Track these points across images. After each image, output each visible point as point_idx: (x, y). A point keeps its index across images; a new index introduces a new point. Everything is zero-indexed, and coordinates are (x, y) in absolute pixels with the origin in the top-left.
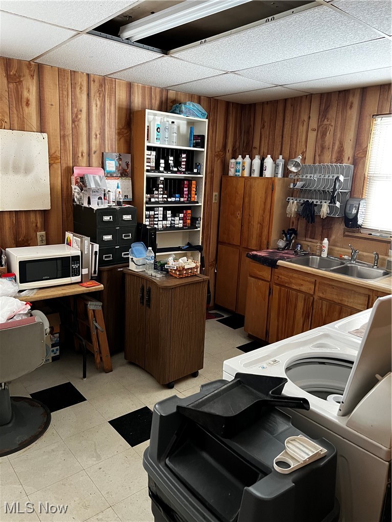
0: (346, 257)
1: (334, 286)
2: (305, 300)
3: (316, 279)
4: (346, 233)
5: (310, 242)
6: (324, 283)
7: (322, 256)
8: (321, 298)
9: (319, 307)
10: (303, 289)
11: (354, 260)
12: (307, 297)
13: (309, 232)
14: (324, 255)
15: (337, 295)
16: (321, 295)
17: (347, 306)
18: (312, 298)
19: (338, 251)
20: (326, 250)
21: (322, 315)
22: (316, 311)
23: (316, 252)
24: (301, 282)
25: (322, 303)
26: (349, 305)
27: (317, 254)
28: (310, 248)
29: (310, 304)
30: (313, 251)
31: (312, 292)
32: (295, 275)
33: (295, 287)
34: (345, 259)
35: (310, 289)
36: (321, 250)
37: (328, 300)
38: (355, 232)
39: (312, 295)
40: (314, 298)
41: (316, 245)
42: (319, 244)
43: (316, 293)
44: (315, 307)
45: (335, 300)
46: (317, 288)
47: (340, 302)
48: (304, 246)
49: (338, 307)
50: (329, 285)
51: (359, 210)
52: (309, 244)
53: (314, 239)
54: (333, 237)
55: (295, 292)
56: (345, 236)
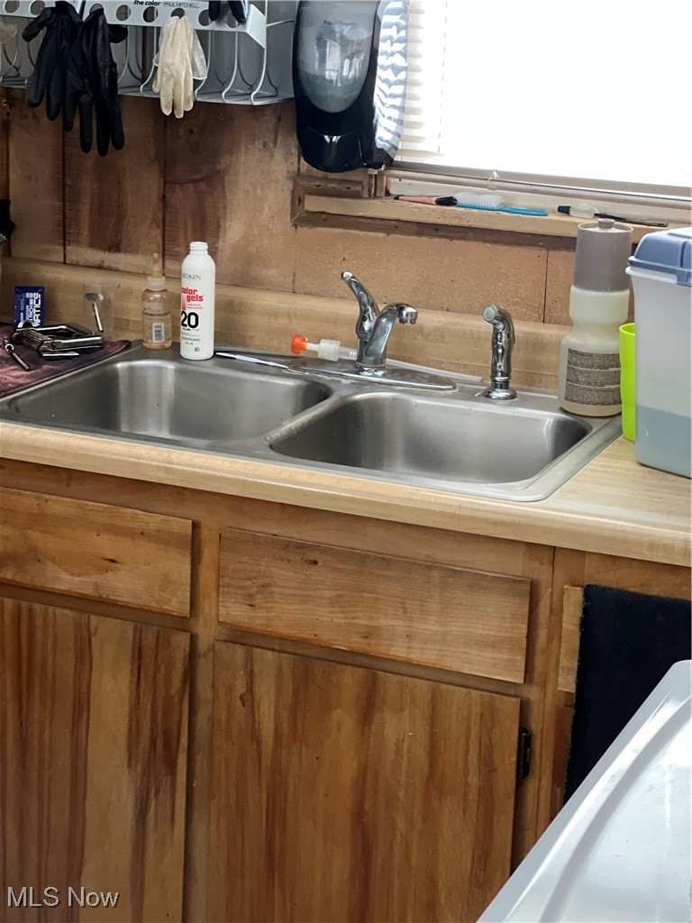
0: (327, 348)
1: (313, 547)
2: (138, 655)
3: (198, 513)
4: (313, 204)
5: (100, 267)
6: (255, 540)
7: (187, 351)
8: (240, 636)
9: (231, 688)
10: (125, 585)
11: (378, 363)
12: (149, 639)
13: (85, 208)
14: (199, 344)
15: (335, 601)
16: (236, 612)
17: (409, 663)
18: (182, 640)
19: (275, 314)
20: (206, 312)
21: (256, 738)
22: (212, 718)
23: (145, 328)
24: (107, 545)
25: (249, 660)
26: (415, 656)
27: (155, 343)
28: (106, 306)
29: (177, 681)
30: (122, 324)
31: (177, 603)
32: (59, 505)
33: (65, 581)
34: (323, 362)
35: (166, 583)
36: (180, 320)
37: (283, 639)
38: (357, 196)
39: (182, 624)
40: (193, 638)
41: (138, 285)
42: (157, 282)
43: (207, 607)
44: (204, 690)
45: (326, 637)
46: (207, 574)
47: (357, 643)
48: (60, 296)
49: (350, 679)
50: (287, 545)
51: (381, 60)
52: (96, 280)
53: (115, 247)
54: (234, 230)
55: (65, 616)
56: (305, 219)
